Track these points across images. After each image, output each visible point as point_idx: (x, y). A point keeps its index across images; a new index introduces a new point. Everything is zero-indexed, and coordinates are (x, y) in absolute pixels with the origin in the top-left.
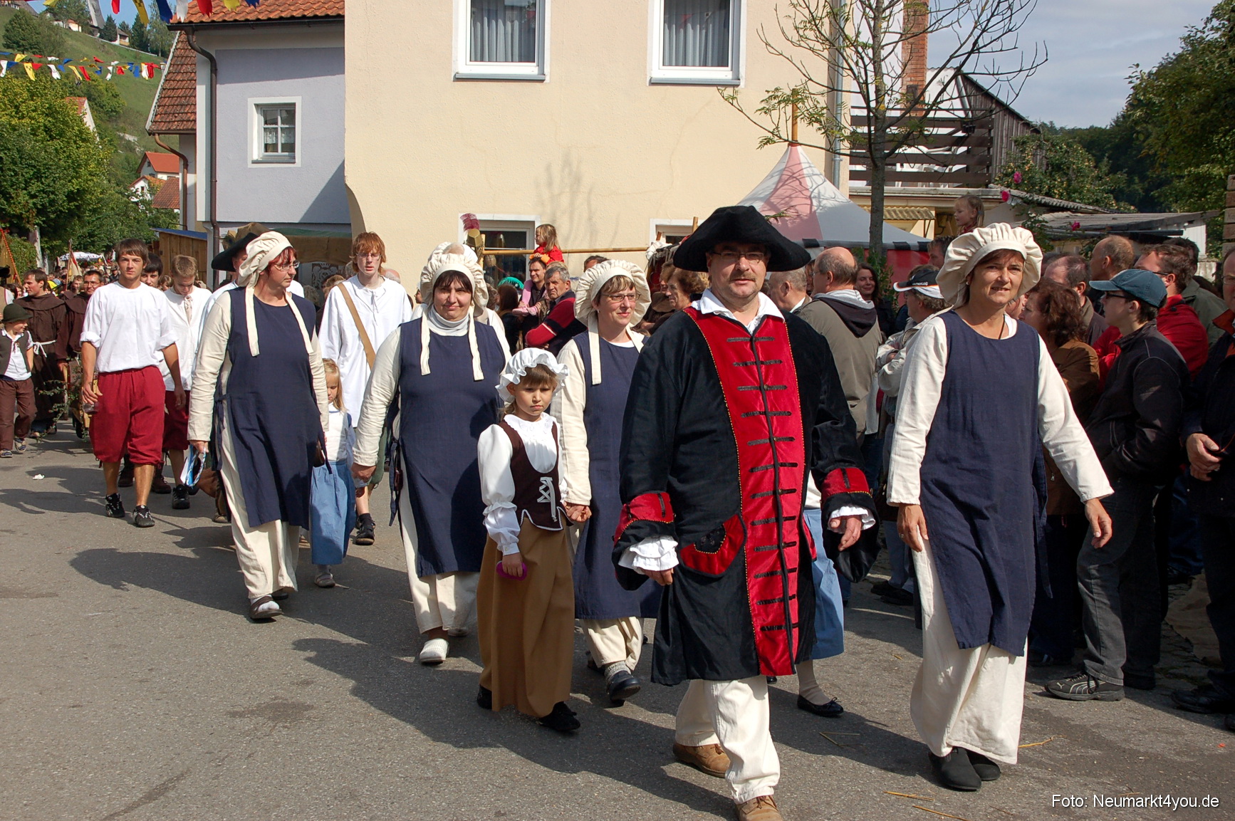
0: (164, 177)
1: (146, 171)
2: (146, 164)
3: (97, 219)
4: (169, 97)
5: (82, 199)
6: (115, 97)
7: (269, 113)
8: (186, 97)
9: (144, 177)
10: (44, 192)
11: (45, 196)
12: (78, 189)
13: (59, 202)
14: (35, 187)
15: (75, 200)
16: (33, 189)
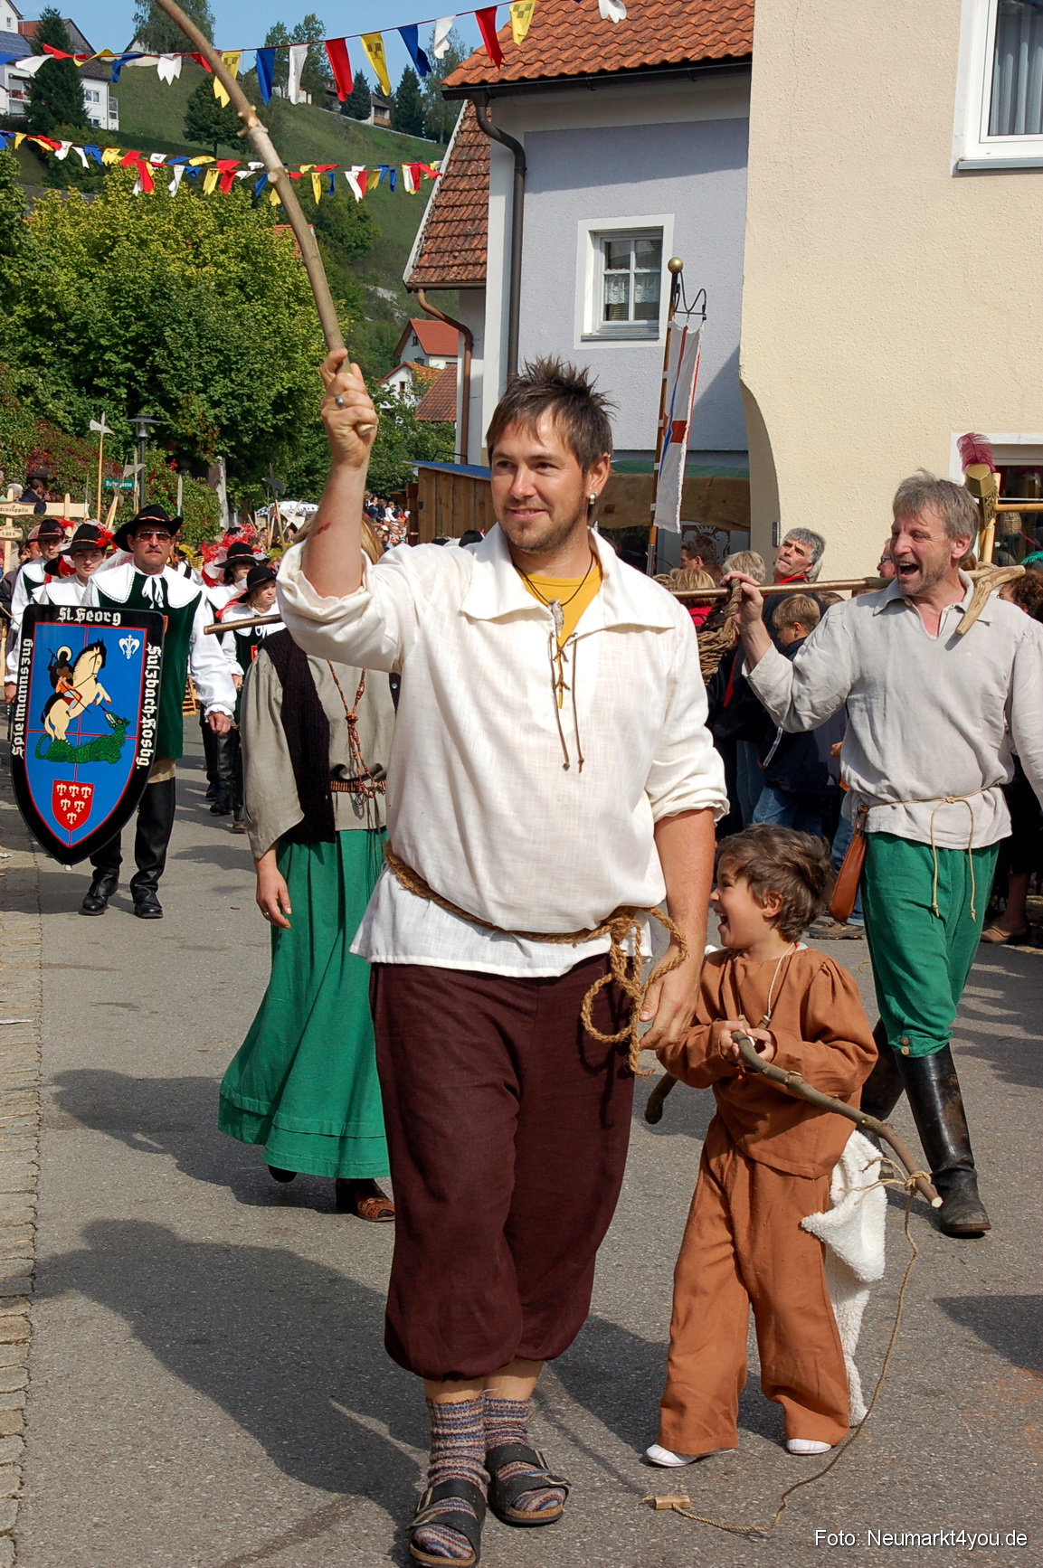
0: (439, 364)
1: (409, 354)
2: (411, 341)
3: (321, 442)
4: (445, 222)
5: (295, 408)
6: (363, 221)
7: (614, 247)
8: (474, 220)
9: (405, 365)
10: (233, 395)
11: (234, 402)
12: (289, 389)
13: (260, 414)
14: (219, 388)
15: (287, 410)
16: (217, 391)
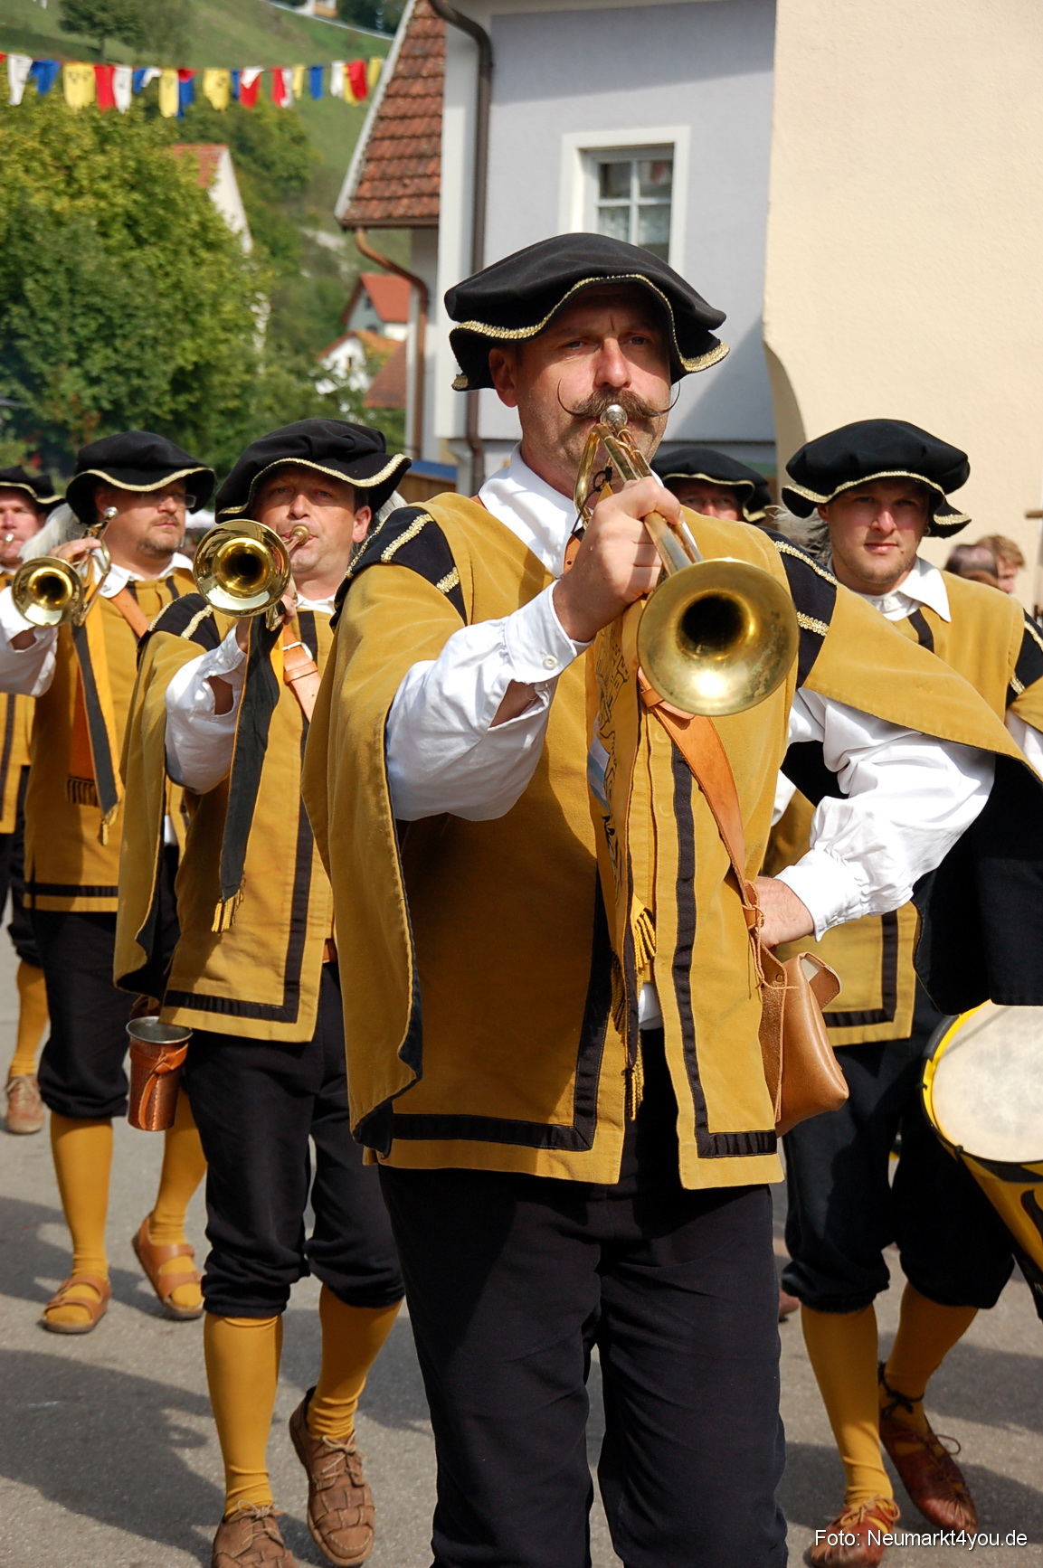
0: (396, 333)
1: (360, 319)
2: (361, 304)
4: (392, 138)
5: (203, 387)
6: (300, 144)
9: (354, 334)
10: (118, 370)
11: (119, 379)
12: (195, 364)
13: (153, 395)
14: (98, 360)
15: (189, 390)
16: (95, 364)
